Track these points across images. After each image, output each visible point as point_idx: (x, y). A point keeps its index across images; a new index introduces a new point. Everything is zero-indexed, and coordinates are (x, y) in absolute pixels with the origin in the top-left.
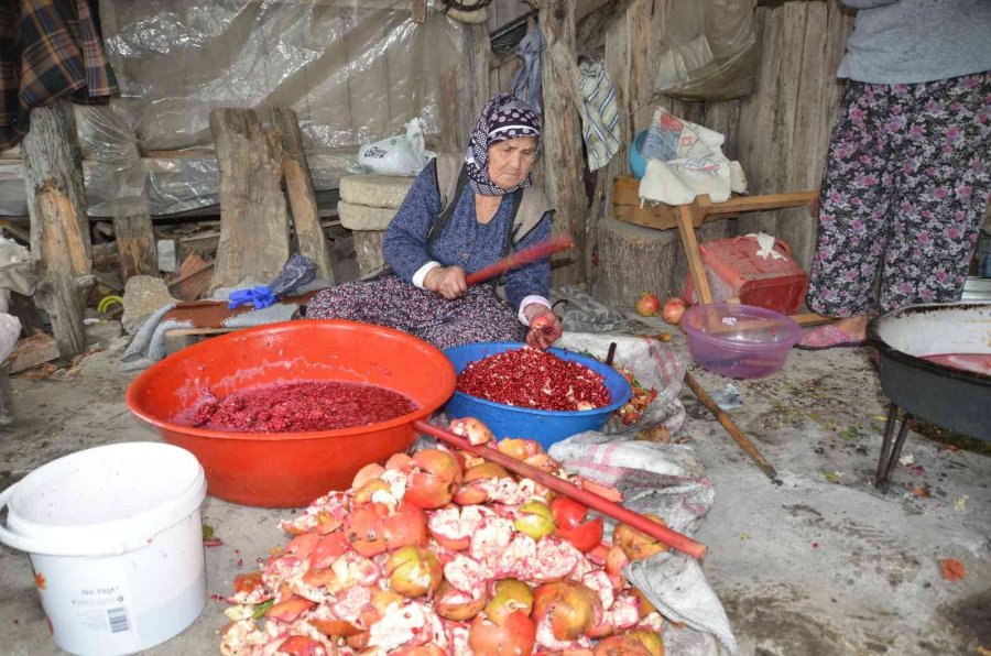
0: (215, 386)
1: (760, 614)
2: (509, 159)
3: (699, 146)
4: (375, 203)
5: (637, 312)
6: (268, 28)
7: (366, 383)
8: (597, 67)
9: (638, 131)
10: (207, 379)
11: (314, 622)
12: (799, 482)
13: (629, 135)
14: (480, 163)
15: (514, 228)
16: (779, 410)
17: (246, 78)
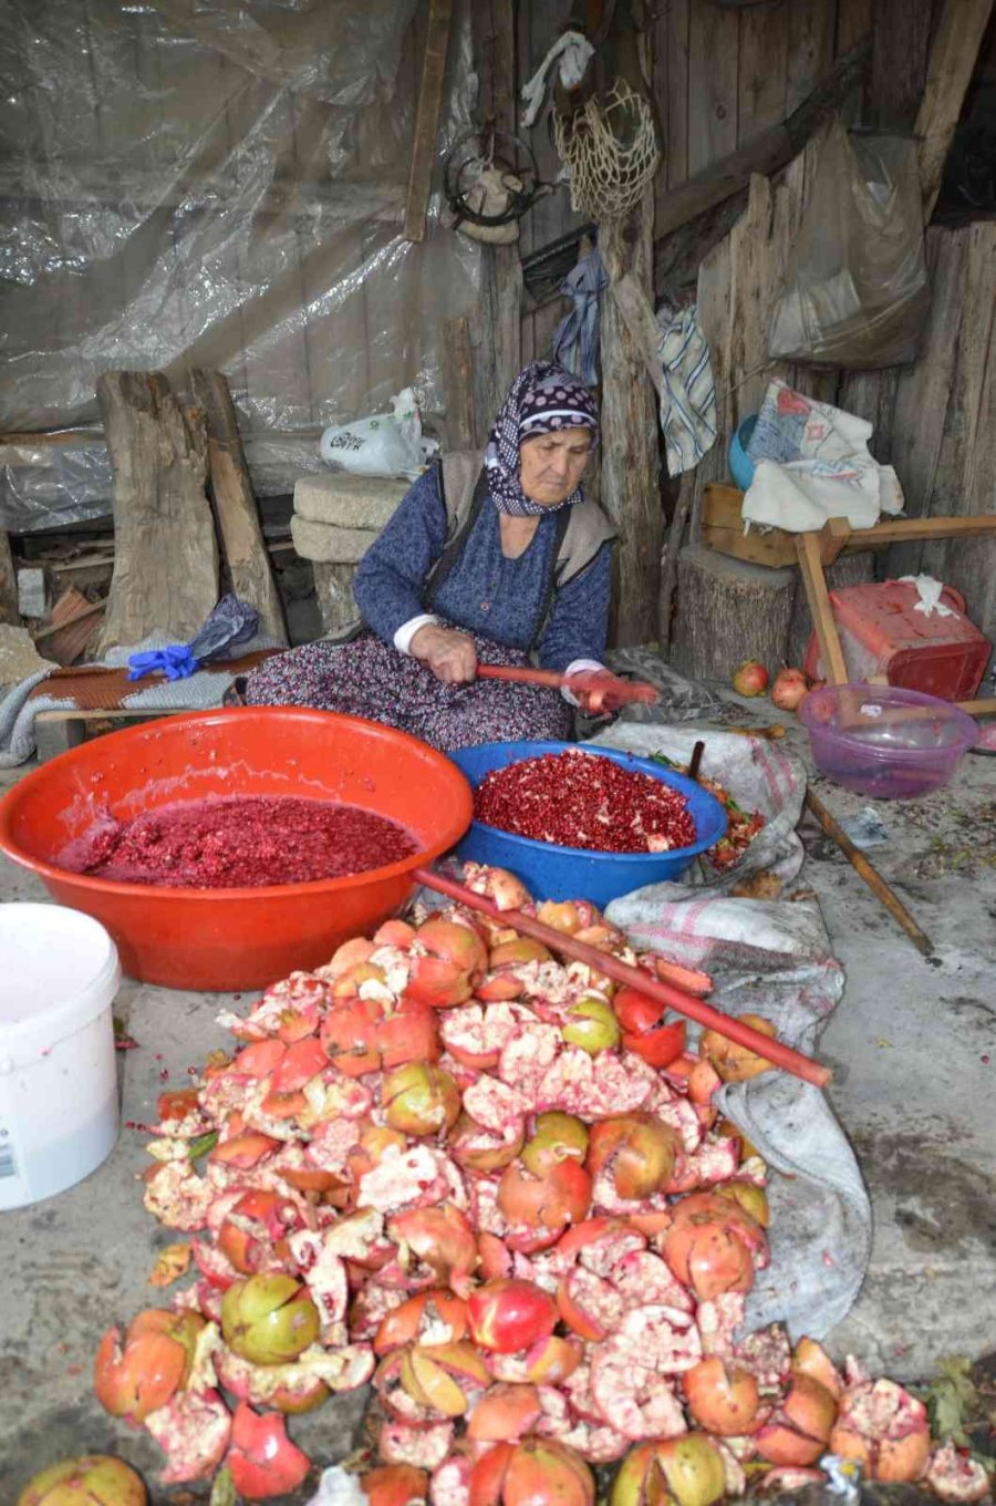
0: (117, 804)
1: (903, 1160)
2: (551, 461)
3: (834, 441)
4: (347, 520)
5: (735, 690)
6: (184, 248)
7: (338, 802)
8: (684, 316)
9: (744, 414)
10: (105, 794)
11: (283, 1173)
12: (965, 962)
13: (729, 421)
14: (507, 466)
15: (558, 565)
16: (940, 849)
17: (151, 324)
